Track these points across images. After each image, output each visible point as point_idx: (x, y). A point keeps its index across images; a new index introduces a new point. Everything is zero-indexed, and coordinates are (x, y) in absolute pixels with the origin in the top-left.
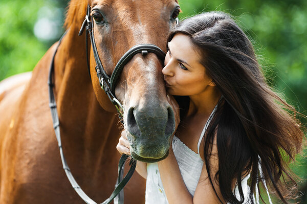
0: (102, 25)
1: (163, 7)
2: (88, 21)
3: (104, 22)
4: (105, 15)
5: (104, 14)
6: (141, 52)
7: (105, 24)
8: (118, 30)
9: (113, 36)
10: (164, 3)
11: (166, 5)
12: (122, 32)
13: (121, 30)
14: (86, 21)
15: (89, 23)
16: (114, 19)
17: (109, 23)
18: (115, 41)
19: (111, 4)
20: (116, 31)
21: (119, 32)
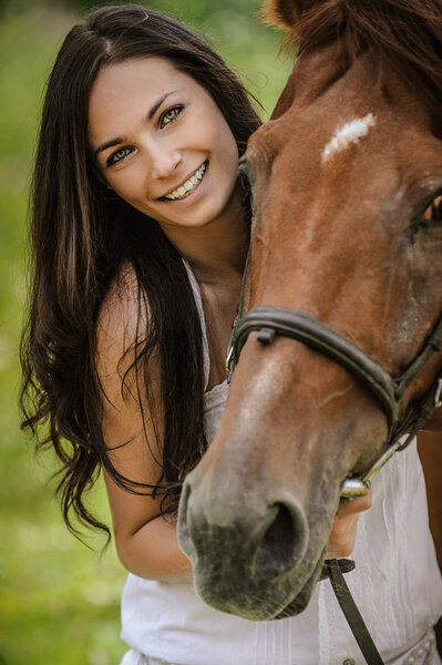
10: (401, 181)
11: (405, 186)
16: (264, 203)
19: (273, 158)
20: (260, 240)
21: (262, 243)
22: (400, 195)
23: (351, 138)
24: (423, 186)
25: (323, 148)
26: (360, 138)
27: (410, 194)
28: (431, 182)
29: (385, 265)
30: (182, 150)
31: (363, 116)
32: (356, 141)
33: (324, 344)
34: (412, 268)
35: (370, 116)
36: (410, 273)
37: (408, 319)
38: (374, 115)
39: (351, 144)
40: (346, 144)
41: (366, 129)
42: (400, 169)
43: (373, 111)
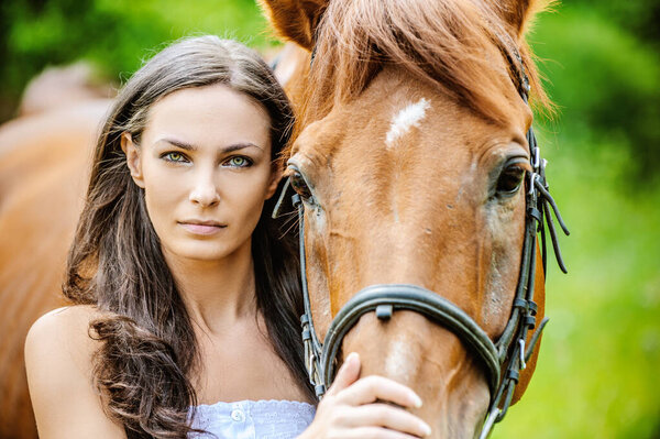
0: (311, 208)
1: (469, 164)
3: (313, 202)
5: (310, 184)
6: (374, 311)
7: (316, 209)
8: (340, 231)
9: (330, 244)
10: (472, 153)
11: (476, 157)
13: (346, 234)
16: (333, 200)
17: (323, 209)
18: (334, 259)
19: (331, 155)
20: (337, 235)
21: (341, 237)
23: (411, 122)
24: (494, 153)
25: (384, 136)
26: (419, 121)
27: (481, 164)
28: (501, 149)
29: (473, 238)
31: (417, 101)
32: (417, 125)
33: (440, 312)
34: (495, 238)
35: (423, 99)
36: (494, 243)
37: (494, 290)
38: (427, 99)
39: (412, 127)
40: (407, 129)
41: (423, 112)
42: (468, 143)
43: (424, 96)
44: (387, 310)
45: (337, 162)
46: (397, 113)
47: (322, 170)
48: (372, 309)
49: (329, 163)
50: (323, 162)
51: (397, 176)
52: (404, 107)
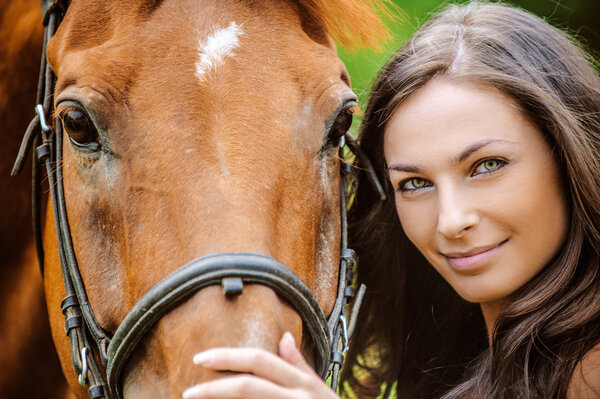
0: (93, 155)
1: (301, 106)
2: (44, 126)
3: (99, 147)
4: (105, 129)
5: (99, 123)
6: (220, 284)
7: (104, 158)
8: (147, 185)
9: (129, 201)
10: (304, 93)
11: (310, 99)
12: (161, 194)
13: (156, 189)
14: (39, 123)
15: (48, 133)
16: (133, 145)
17: (118, 156)
18: (134, 219)
19: (127, 89)
20: (140, 189)
21: (149, 192)
22: (307, 109)
23: (223, 52)
25: (194, 68)
26: (234, 50)
27: (319, 108)
30: (482, 214)
31: (226, 25)
32: (232, 55)
35: (233, 24)
38: (238, 24)
39: (226, 58)
40: (220, 59)
41: (237, 40)
42: (297, 80)
43: (234, 19)
44: (237, 284)
45: (135, 99)
46: (204, 40)
47: (117, 107)
48: (217, 282)
49: (123, 99)
50: (118, 98)
51: (218, 117)
52: (212, 33)
